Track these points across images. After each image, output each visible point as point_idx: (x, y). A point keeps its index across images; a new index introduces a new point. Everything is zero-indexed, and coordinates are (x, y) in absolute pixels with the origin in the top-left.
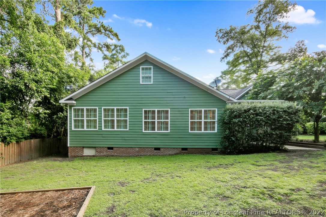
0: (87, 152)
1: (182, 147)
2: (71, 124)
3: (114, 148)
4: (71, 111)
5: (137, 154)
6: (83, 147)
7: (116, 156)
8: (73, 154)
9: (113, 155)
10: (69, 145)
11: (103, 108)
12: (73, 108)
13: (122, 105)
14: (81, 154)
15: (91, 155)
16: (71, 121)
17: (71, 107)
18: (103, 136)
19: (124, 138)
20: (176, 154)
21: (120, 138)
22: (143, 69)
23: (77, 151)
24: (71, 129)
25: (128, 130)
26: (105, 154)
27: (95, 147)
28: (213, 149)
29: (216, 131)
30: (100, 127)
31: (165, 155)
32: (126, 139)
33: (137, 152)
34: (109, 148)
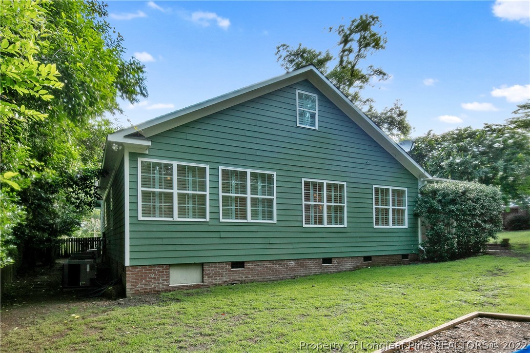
0: (179, 278)
1: (364, 255)
2: (134, 203)
3: (245, 264)
4: (134, 167)
5: (293, 274)
6: (170, 265)
7: (252, 282)
8: (141, 286)
9: (245, 281)
10: (127, 263)
11: (221, 168)
12: (140, 160)
13: (261, 165)
14: (165, 283)
15: (191, 286)
16: (134, 196)
17: (134, 156)
18: (223, 235)
19: (266, 241)
20: (358, 268)
21: (260, 241)
22: (301, 96)
23: (153, 276)
24: (134, 217)
25: (275, 221)
26: (226, 278)
27: (202, 264)
28: (405, 256)
29: (406, 226)
30: (215, 213)
31: (340, 272)
32: (272, 241)
33: (293, 268)
34: (235, 265)
